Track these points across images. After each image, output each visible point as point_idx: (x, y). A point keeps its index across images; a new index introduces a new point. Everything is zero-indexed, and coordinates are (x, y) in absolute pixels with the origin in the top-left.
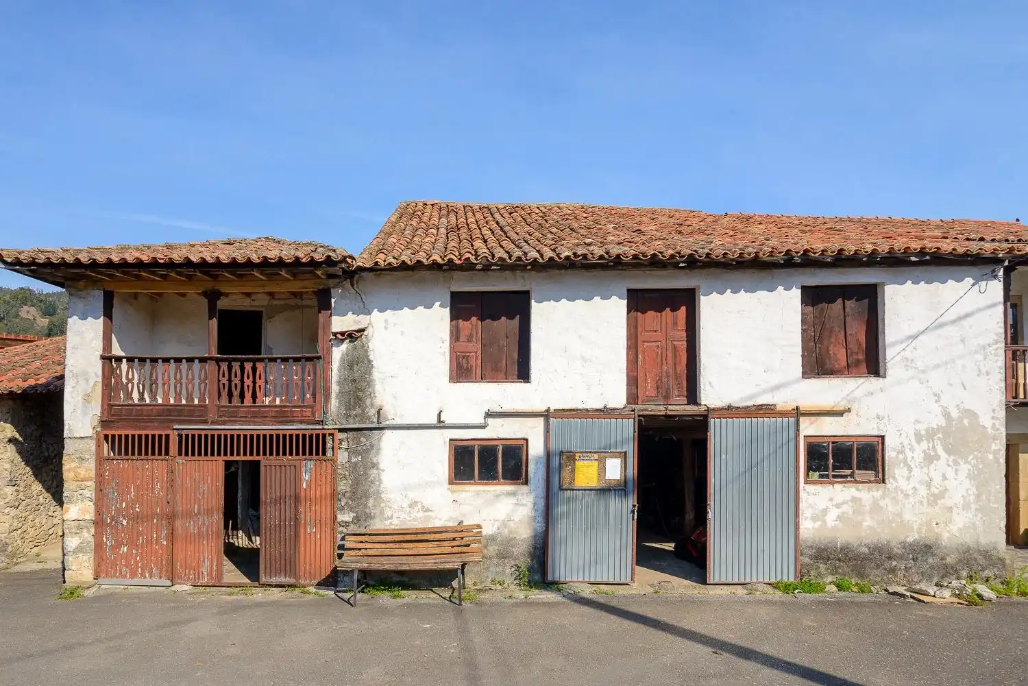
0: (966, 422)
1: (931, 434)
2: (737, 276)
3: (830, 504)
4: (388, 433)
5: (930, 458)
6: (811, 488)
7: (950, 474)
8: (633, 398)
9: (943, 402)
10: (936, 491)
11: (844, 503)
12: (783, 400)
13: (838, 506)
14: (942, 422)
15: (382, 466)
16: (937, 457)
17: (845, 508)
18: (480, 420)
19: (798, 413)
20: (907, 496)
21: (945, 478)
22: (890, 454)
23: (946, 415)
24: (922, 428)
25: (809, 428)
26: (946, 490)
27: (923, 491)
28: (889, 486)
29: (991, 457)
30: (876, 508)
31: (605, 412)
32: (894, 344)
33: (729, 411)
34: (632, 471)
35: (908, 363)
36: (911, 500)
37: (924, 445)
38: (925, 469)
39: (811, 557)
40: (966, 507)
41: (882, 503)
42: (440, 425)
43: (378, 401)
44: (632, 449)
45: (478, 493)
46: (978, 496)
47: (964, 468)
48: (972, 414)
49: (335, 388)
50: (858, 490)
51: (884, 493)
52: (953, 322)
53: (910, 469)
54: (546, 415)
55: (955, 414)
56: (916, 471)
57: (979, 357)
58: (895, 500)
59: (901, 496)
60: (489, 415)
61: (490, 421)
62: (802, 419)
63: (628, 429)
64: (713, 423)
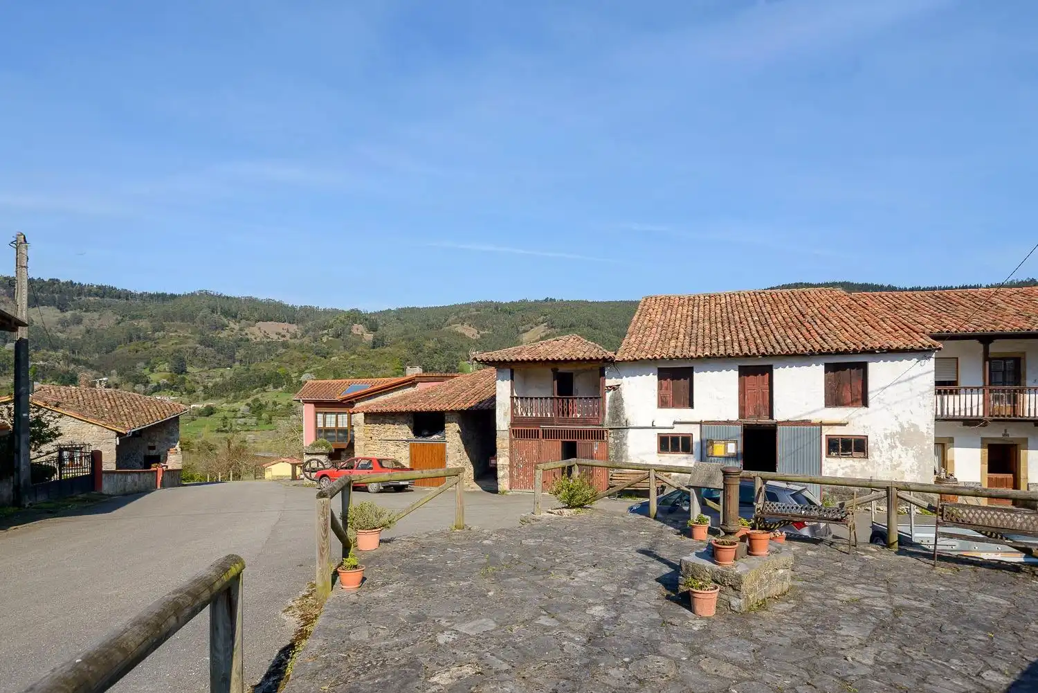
0: (912, 430)
1: (892, 435)
2: (794, 360)
3: (839, 467)
4: (630, 430)
5: (892, 447)
6: (829, 459)
7: (903, 455)
8: (742, 416)
9: (900, 420)
10: (896, 463)
11: (847, 467)
12: (815, 418)
13: (843, 468)
14: (899, 430)
15: (628, 445)
16: (896, 447)
17: (847, 470)
18: (671, 425)
19: (821, 424)
20: (880, 465)
21: (900, 457)
22: (870, 445)
23: (901, 426)
24: (888, 432)
25: (827, 431)
26: (901, 463)
27: (888, 463)
28: (870, 460)
29: (926, 447)
30: (863, 470)
31: (728, 422)
32: (872, 391)
33: (788, 423)
34: (740, 449)
35: (881, 401)
36: (882, 467)
37: (889, 441)
38: (889, 453)
39: (829, 492)
40: (912, 471)
41: (866, 468)
42: (653, 427)
43: (626, 417)
44: (740, 440)
45: (670, 457)
46: (919, 467)
47: (911, 453)
48: (914, 425)
49: (607, 411)
50: (854, 461)
51: (867, 463)
52: (906, 381)
53: (881, 452)
54: (701, 423)
55: (906, 426)
56: (883, 452)
57: (920, 398)
58: (874, 468)
59: (876, 465)
60: (675, 423)
61: (675, 425)
62: (823, 427)
63: (738, 430)
64: (778, 427)
